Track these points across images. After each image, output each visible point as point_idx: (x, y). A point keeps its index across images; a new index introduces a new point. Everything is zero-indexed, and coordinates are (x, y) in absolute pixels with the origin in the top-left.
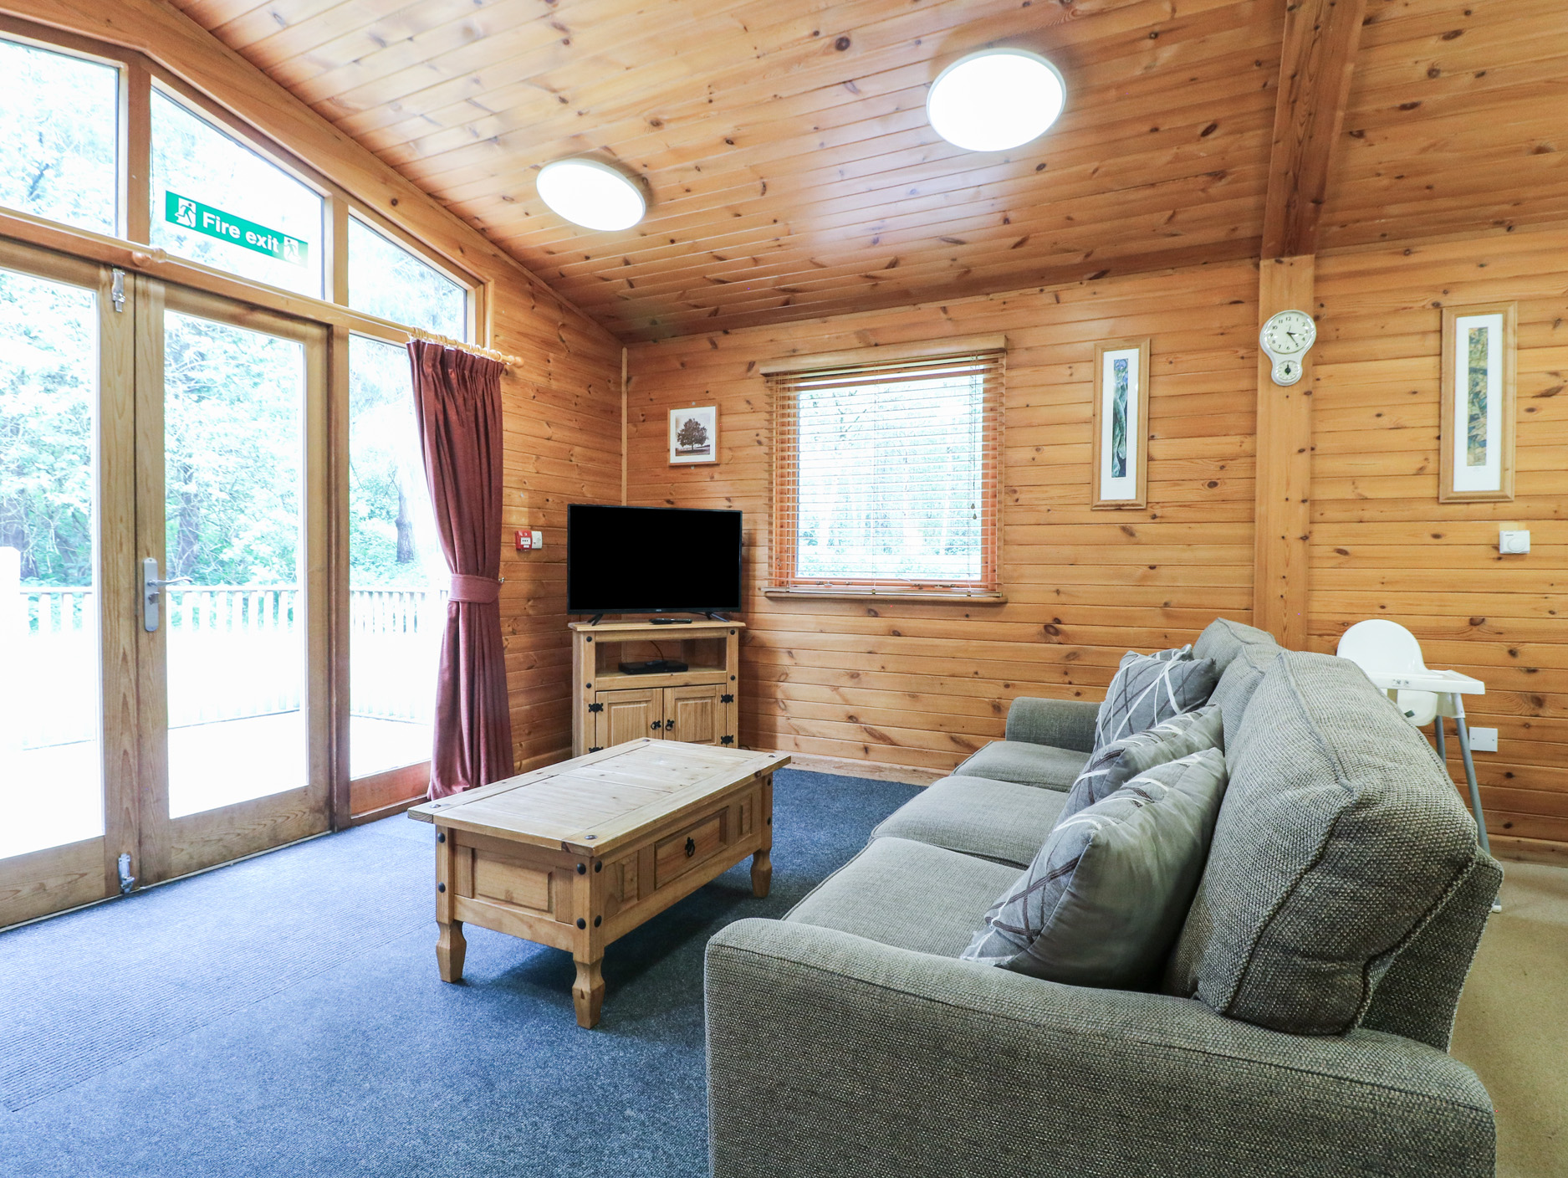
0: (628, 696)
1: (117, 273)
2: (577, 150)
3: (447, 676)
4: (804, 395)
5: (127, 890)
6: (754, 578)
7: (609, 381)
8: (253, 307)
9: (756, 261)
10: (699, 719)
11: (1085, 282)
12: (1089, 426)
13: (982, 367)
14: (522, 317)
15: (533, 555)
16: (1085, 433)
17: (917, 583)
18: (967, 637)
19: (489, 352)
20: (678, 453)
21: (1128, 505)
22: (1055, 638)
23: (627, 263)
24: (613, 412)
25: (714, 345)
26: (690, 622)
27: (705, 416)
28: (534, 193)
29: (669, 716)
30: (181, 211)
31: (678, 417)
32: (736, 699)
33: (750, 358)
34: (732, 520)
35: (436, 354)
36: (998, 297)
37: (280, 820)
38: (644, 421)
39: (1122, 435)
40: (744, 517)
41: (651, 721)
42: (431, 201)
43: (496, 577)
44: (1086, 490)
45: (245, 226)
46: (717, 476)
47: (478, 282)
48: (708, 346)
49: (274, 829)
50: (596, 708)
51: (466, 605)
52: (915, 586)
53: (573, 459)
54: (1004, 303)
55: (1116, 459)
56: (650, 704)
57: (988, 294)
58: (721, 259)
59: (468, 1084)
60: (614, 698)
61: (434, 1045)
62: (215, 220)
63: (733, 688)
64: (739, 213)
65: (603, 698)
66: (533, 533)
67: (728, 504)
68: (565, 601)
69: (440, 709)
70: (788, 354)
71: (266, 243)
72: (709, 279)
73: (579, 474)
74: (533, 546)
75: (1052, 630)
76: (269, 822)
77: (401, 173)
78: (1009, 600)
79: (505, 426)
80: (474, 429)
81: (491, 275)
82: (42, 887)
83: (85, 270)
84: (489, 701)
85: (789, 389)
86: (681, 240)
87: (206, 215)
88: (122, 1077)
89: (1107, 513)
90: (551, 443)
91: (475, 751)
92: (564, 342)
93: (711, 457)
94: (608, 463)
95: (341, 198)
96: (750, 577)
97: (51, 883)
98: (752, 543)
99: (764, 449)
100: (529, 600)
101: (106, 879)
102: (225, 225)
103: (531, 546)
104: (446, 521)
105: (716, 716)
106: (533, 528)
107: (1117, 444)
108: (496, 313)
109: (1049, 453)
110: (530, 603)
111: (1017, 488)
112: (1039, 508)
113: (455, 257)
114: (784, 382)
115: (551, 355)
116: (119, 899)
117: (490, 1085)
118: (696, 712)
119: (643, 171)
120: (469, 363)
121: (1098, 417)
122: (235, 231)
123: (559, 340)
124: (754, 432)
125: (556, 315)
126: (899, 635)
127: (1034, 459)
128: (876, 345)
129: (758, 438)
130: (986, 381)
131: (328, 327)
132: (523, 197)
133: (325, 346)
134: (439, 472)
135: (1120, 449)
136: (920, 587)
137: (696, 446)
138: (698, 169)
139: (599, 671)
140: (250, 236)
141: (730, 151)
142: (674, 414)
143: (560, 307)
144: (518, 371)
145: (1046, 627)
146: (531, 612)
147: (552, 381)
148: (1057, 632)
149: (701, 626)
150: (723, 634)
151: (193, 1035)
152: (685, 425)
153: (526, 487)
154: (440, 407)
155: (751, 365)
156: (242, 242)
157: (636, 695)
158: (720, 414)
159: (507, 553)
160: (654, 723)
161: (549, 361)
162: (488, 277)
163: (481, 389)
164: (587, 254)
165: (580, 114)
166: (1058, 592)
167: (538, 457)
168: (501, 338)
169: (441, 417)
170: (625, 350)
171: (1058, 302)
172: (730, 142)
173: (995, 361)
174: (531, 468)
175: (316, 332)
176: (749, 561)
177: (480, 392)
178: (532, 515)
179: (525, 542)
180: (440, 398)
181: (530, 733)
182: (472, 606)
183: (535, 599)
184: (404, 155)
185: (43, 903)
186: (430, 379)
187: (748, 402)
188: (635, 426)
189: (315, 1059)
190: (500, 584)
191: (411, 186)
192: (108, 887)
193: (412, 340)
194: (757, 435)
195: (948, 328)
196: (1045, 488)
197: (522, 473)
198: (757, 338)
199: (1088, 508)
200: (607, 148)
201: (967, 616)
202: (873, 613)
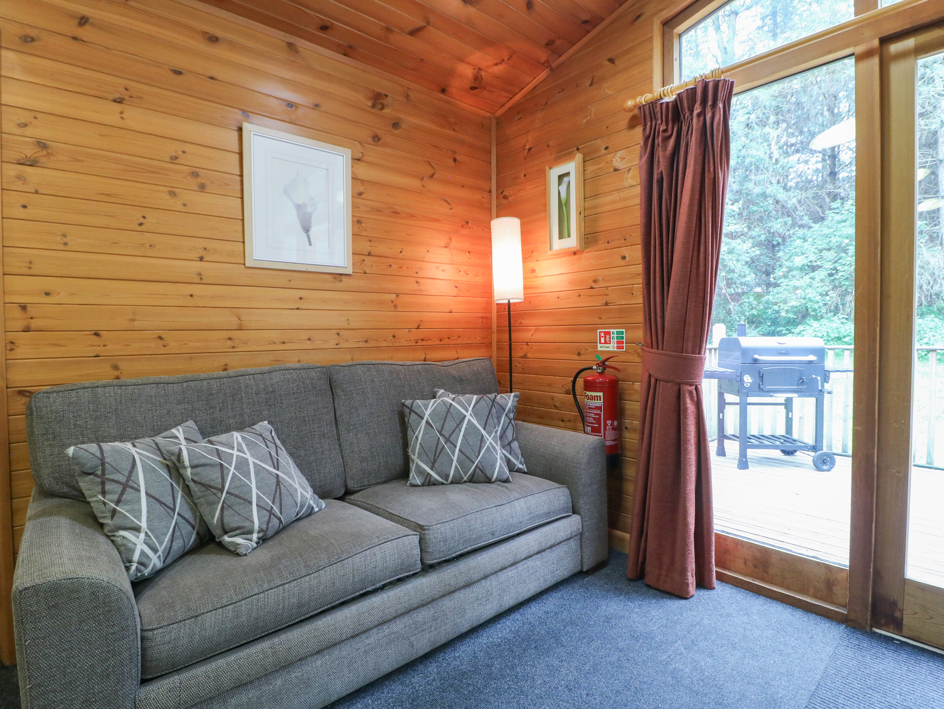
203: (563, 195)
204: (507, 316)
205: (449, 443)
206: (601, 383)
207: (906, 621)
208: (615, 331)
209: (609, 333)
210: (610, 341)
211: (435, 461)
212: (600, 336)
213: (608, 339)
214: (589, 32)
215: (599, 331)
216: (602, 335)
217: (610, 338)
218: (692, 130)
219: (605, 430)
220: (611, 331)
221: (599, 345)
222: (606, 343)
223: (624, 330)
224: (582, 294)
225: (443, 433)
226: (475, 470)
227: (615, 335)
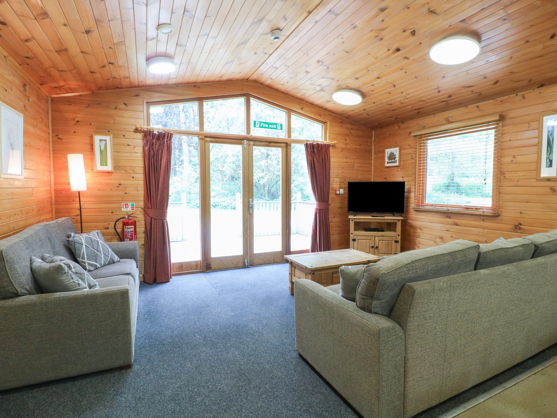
0: (363, 238)
1: (245, 141)
2: (340, 88)
3: (314, 228)
4: (429, 141)
5: (246, 266)
6: (410, 203)
7: (368, 142)
8: (270, 142)
9: (402, 103)
10: (387, 247)
11: (536, 90)
12: (537, 147)
13: (494, 126)
14: (337, 129)
15: (341, 196)
16: (535, 149)
17: (466, 207)
18: (484, 228)
19: (327, 142)
20: (388, 163)
21: (552, 179)
22: (519, 231)
23: (364, 110)
24: (370, 152)
25: (399, 127)
26: (384, 217)
27: (396, 151)
28: (333, 100)
29: (377, 245)
30: (257, 124)
31: (388, 151)
32: (400, 242)
33: (409, 131)
34: (402, 185)
35: (311, 146)
36: (499, 99)
37: (275, 258)
38: (378, 153)
39: (551, 150)
40: (406, 183)
41: (371, 245)
42: (311, 105)
43: (328, 202)
44: (535, 172)
45: (269, 124)
46: (399, 170)
47: (324, 123)
48: (397, 127)
49: (274, 259)
50: (354, 240)
51: (319, 210)
52: (465, 208)
53: (354, 167)
54: (502, 101)
55: (548, 160)
56: (370, 241)
57: (494, 99)
58: (391, 105)
59: (284, 310)
60: (359, 238)
61: (282, 303)
62: (263, 124)
63: (399, 239)
64: (390, 93)
65: (356, 238)
66: (340, 190)
67: (402, 179)
68: (347, 209)
69: (312, 236)
70: (422, 128)
71: (273, 126)
72: (390, 110)
73: (356, 172)
74: (340, 193)
75: (518, 228)
76: (273, 258)
77: (303, 101)
78: (501, 215)
79: (331, 160)
80: (322, 164)
81: (328, 120)
82: (233, 263)
83: (239, 141)
84: (324, 236)
85: (424, 140)
86: (377, 102)
87: (261, 124)
88: (234, 294)
89: (544, 182)
90: (346, 164)
91: (321, 248)
92: (351, 133)
93: (397, 164)
94: (367, 167)
95: (290, 111)
96: (408, 202)
97: (234, 262)
98: (409, 192)
99: (414, 161)
100: (339, 208)
101: (243, 263)
102: (265, 125)
103: (339, 193)
104: (314, 188)
105: (393, 247)
106: (341, 188)
107: (549, 154)
108: (330, 130)
109: (519, 159)
110: (339, 209)
111: (505, 172)
112: (514, 180)
113: (319, 118)
114: (421, 138)
115: (347, 138)
116: (245, 268)
117: (287, 312)
118: (385, 245)
119: (358, 89)
120: (320, 146)
121: (540, 143)
122: (267, 126)
123: (350, 133)
124: (410, 155)
125: (349, 126)
126: (458, 225)
127: (512, 161)
128: (452, 122)
129: (412, 157)
130: (495, 132)
131: (287, 143)
132: (330, 101)
133: (286, 148)
134: (312, 176)
135: (550, 156)
136: (467, 209)
137: (393, 160)
138: (373, 85)
139: (355, 230)
140: (270, 126)
141: (379, 80)
142: (387, 150)
143: (350, 123)
144: (336, 145)
145: (516, 226)
146: (340, 212)
147: (347, 146)
148: (520, 229)
149: (389, 218)
150: (396, 221)
151: (246, 292)
152: (390, 154)
153: (338, 177)
154: (312, 159)
155: (410, 133)
156: (268, 128)
157: (366, 238)
158: (400, 150)
159: (332, 196)
160: (372, 246)
161: (346, 140)
162: (327, 121)
163: (324, 152)
164: (353, 110)
165: (337, 81)
166: (521, 213)
167: (342, 168)
168: (331, 136)
169: (312, 162)
170: (373, 132)
171: (524, 98)
172: (378, 78)
173: (498, 124)
174: (340, 171)
175: (284, 145)
176: (408, 198)
177: (324, 153)
178: (340, 185)
179: (338, 192)
180: (312, 156)
181: (339, 245)
182: (320, 210)
183: (341, 208)
184: (303, 97)
185: (233, 266)
186: (310, 152)
187: (409, 145)
188: (376, 155)
189: (262, 300)
190: (329, 204)
191: (306, 103)
192: (243, 265)
193: (305, 143)
194: (412, 156)
195: (479, 113)
196: (517, 172)
197: (338, 173)
198: (412, 123)
199: (535, 180)
200: (347, 86)
201: (483, 220)
202: (449, 217)
203: (102, 148)
204: (78, 196)
205: (98, 252)
206: (131, 222)
207: (212, 267)
208: (130, 203)
209: (128, 204)
210: (128, 207)
211: (96, 259)
212: (123, 205)
213: (127, 207)
214: (115, 89)
215: (122, 203)
216: (124, 205)
217: (128, 206)
218: (165, 146)
219: (134, 239)
220: (129, 203)
221: (123, 209)
222: (126, 208)
223: (134, 203)
224: (112, 189)
225: (94, 248)
226: (110, 260)
227: (131, 205)
